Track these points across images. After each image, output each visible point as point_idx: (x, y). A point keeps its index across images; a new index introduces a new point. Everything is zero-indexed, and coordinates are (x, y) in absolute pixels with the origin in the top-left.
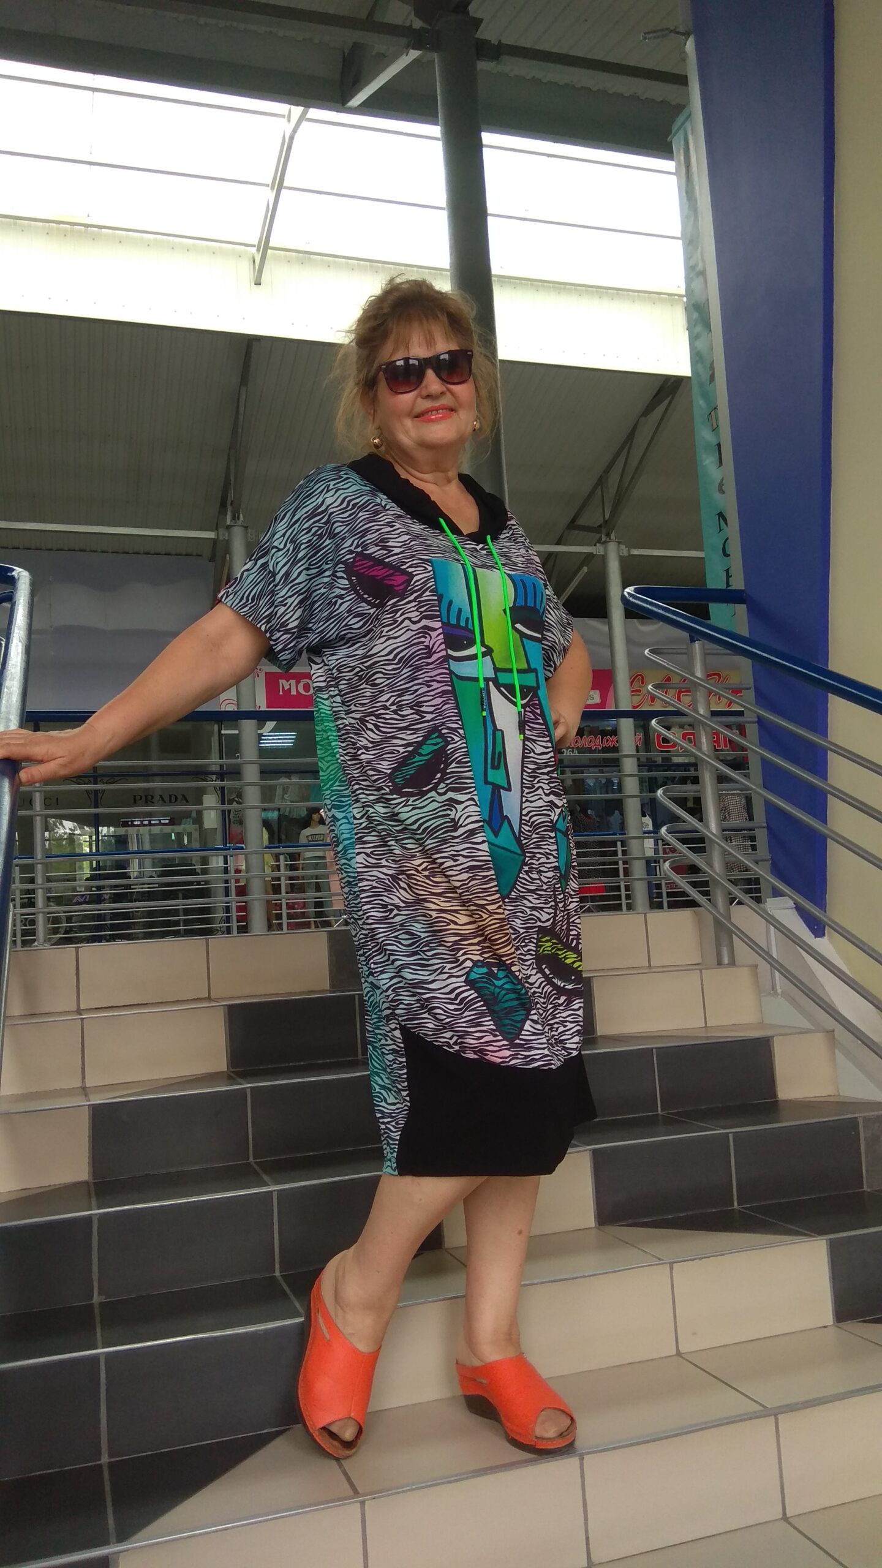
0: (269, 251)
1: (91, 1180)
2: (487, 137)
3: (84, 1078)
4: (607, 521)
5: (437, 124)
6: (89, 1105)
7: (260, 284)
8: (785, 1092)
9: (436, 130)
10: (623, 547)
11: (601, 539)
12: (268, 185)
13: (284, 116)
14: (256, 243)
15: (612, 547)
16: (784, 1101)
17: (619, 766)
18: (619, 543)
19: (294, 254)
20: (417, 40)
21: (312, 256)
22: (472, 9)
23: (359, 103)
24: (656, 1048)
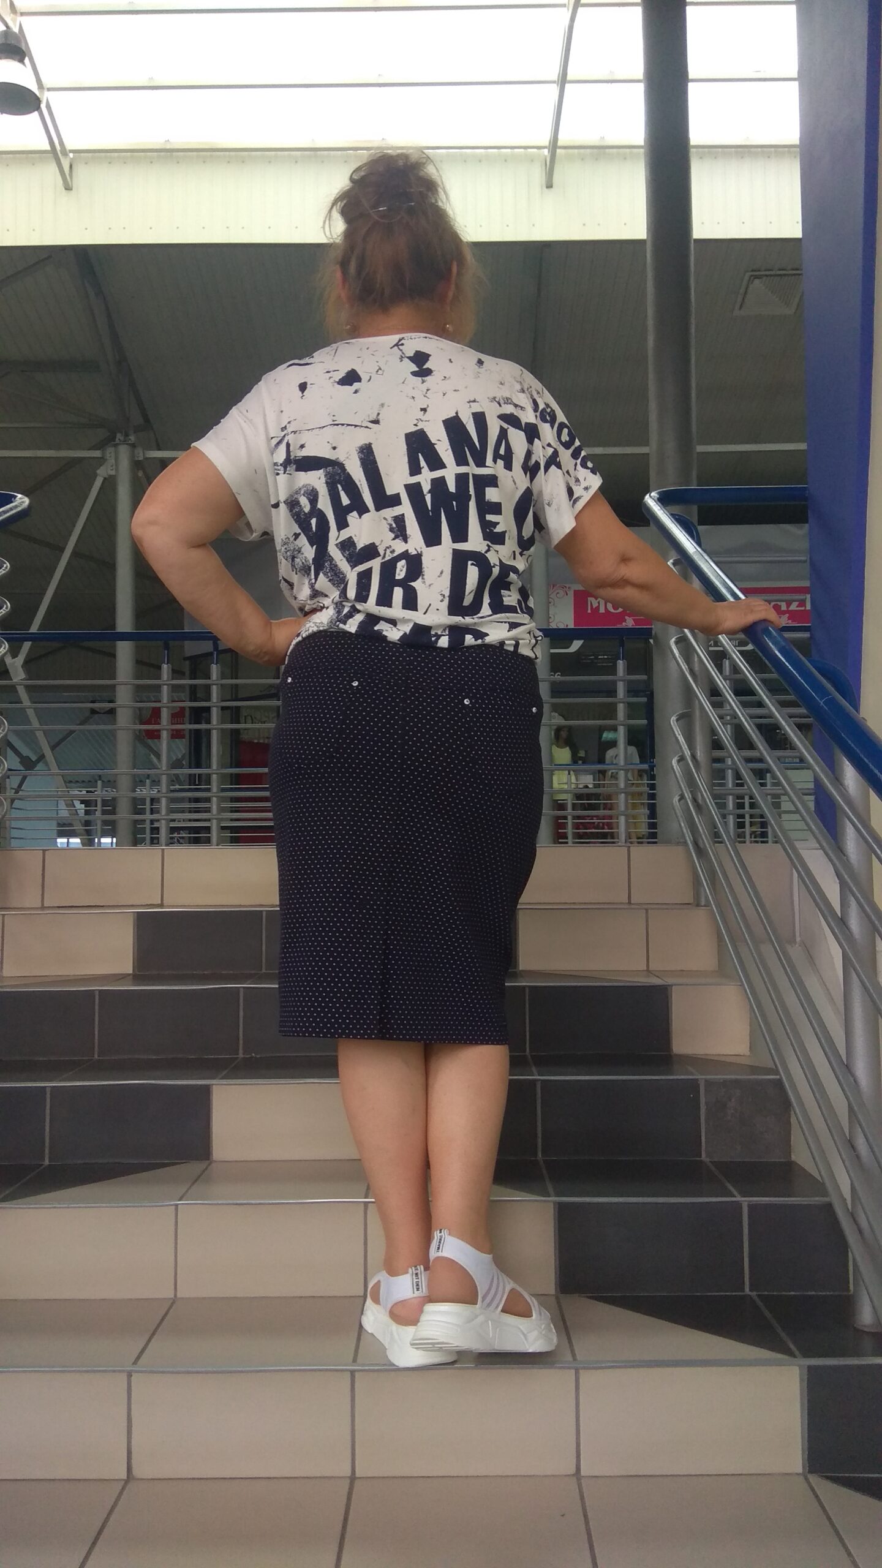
0: (558, 151)
7: (551, 187)
8: (680, 1046)
12: (554, 82)
14: (547, 143)
16: (676, 1055)
19: (588, 150)
21: (607, 150)
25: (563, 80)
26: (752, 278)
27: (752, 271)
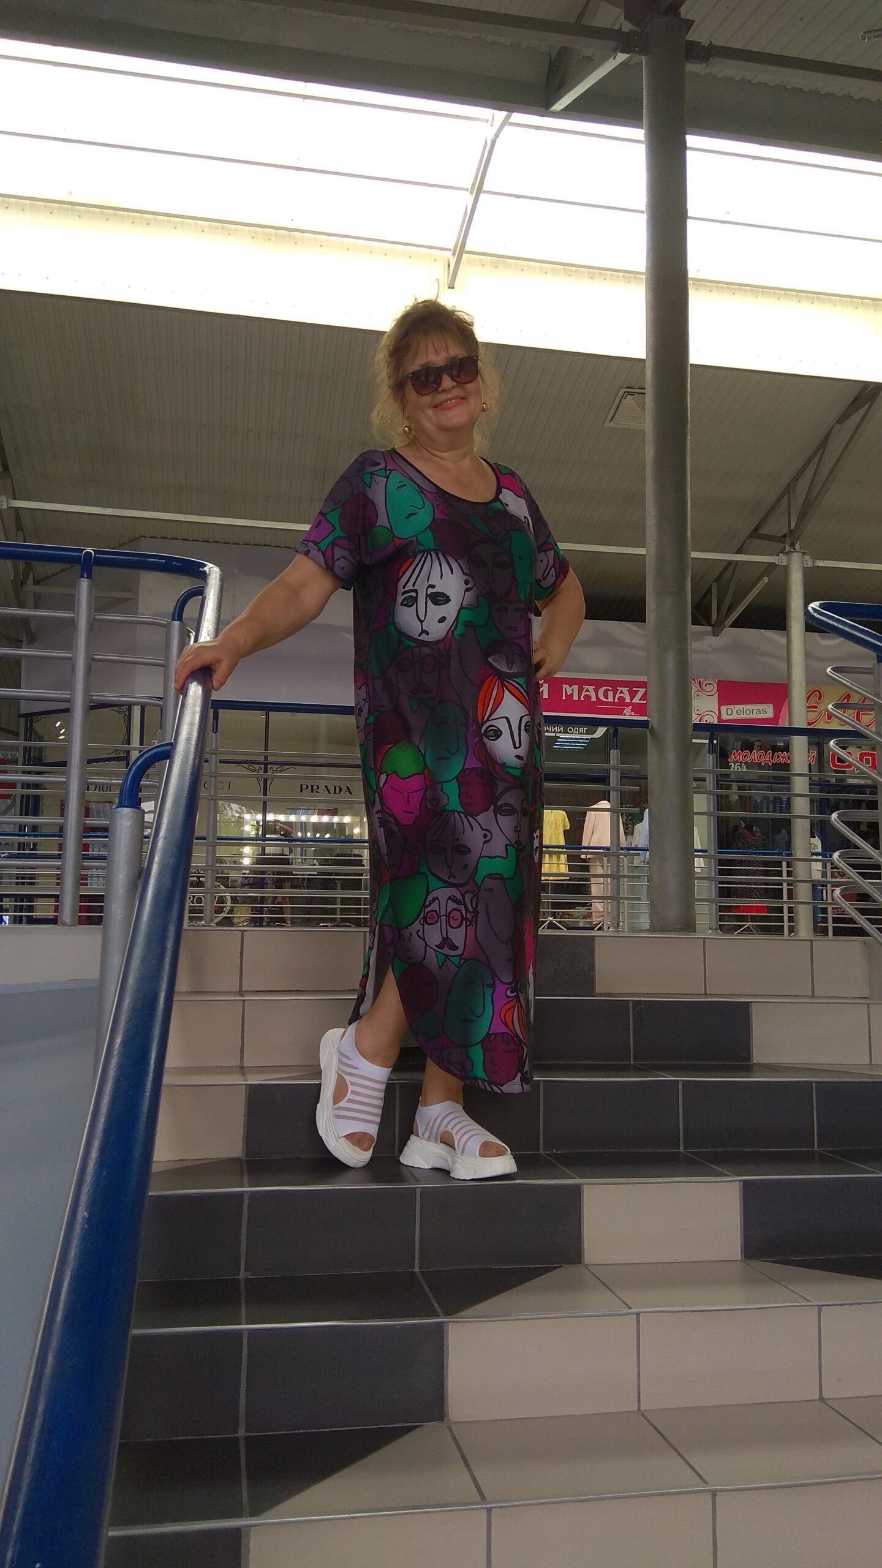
0: (465, 255)
1: (244, 1158)
2: (691, 140)
3: (242, 1057)
4: (792, 530)
5: (641, 128)
6: (246, 1085)
7: (453, 288)
9: (639, 134)
10: (807, 557)
11: (784, 548)
12: (467, 190)
13: (487, 121)
14: (452, 247)
15: (796, 558)
17: (789, 784)
18: (804, 554)
19: (489, 258)
20: (625, 43)
21: (506, 260)
22: (683, 10)
23: (563, 107)
24: (816, 1082)
25: (478, 189)
26: (626, 394)
27: (627, 388)
